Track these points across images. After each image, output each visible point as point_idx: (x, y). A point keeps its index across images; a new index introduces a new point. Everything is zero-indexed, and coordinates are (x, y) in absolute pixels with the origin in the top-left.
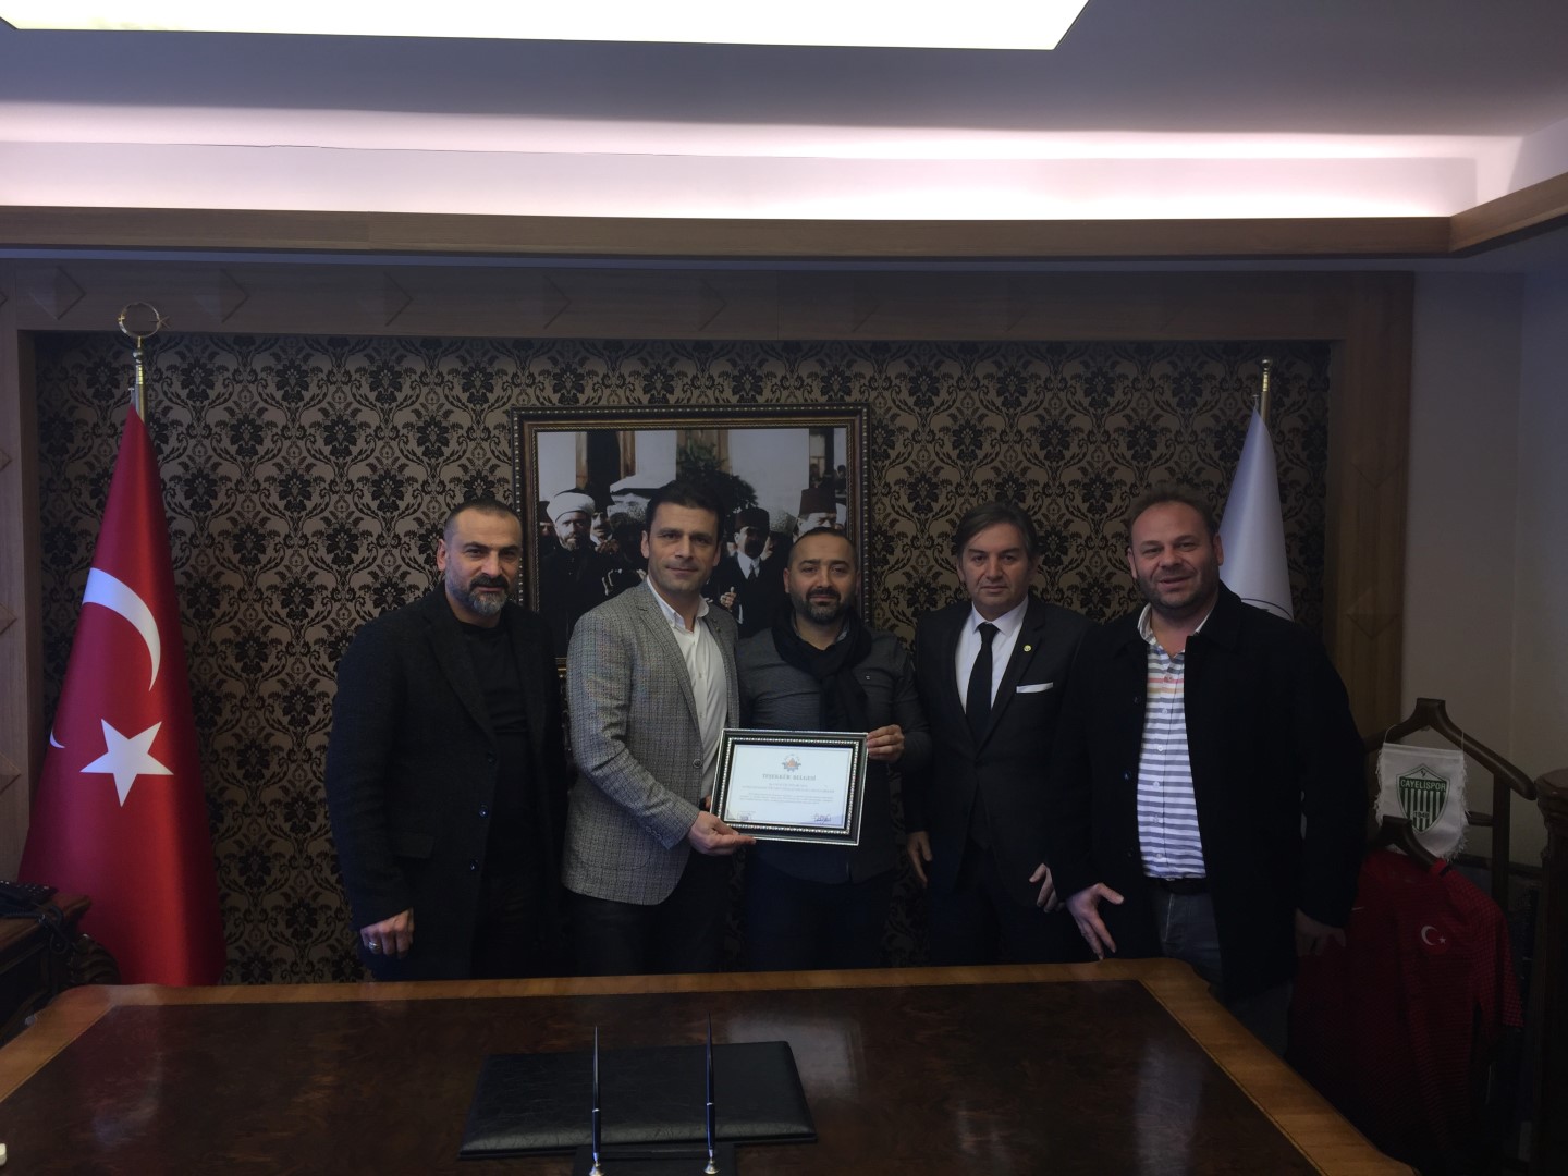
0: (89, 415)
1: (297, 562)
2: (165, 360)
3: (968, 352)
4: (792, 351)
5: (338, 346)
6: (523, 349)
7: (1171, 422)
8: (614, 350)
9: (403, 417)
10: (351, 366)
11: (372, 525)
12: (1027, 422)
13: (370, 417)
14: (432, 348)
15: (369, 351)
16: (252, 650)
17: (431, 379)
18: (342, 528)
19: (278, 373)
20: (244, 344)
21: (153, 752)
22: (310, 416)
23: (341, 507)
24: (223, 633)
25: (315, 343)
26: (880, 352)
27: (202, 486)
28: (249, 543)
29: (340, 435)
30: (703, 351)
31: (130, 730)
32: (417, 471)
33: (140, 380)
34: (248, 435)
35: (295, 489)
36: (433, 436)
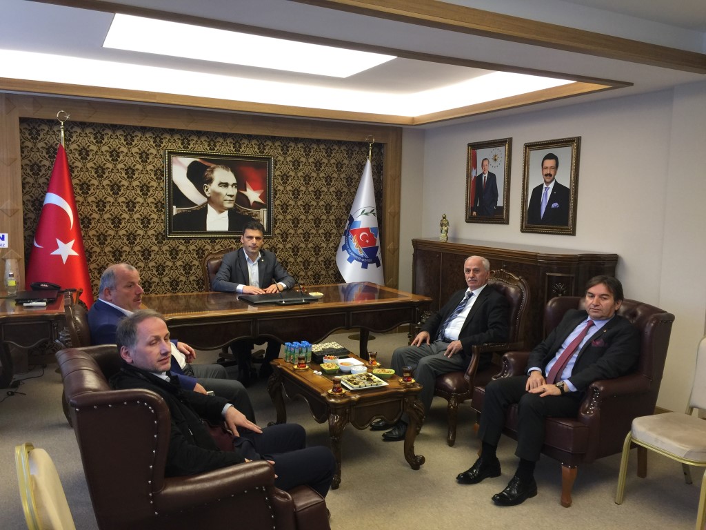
1: (101, 193)
3: (296, 140)
4: (250, 137)
7: (346, 162)
8: (199, 134)
9: (134, 150)
10: (118, 134)
11: (125, 183)
12: (311, 160)
13: (124, 149)
14: (143, 129)
15: (124, 129)
17: (143, 138)
18: (115, 184)
19: (94, 134)
20: (82, 125)
21: (73, 248)
22: (105, 148)
23: (115, 177)
25: (106, 126)
26: (273, 139)
28: (85, 187)
29: (115, 155)
30: (225, 135)
31: (66, 241)
32: (139, 167)
33: (63, 135)
34: (84, 153)
35: (100, 171)
36: (144, 156)
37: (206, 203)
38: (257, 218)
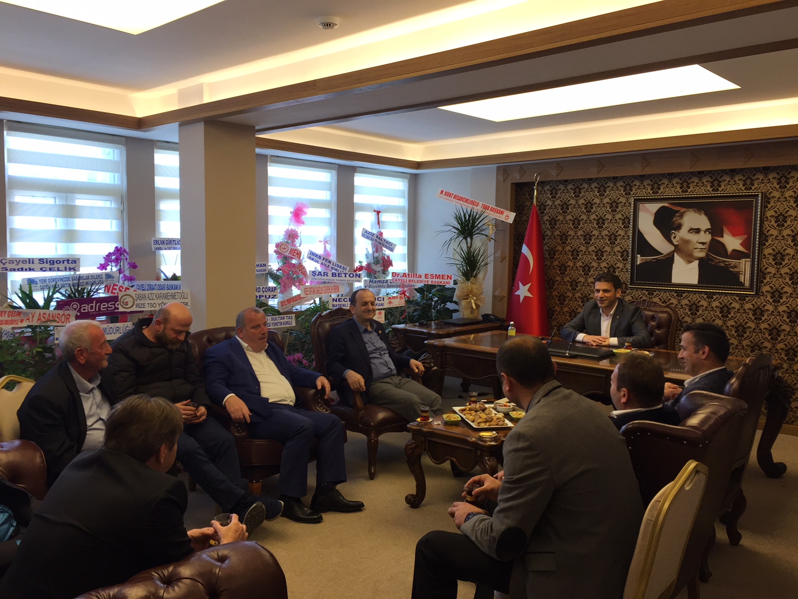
0: (528, 204)
1: (576, 243)
2: (547, 187)
4: (732, 172)
5: (590, 181)
6: (642, 178)
8: (671, 176)
9: (606, 200)
10: (593, 186)
11: (596, 233)
13: (597, 201)
14: (615, 179)
15: (598, 181)
16: (563, 268)
17: (615, 188)
18: (588, 234)
19: (574, 189)
20: (566, 182)
21: (528, 290)
22: (581, 201)
23: (588, 227)
24: (556, 263)
25: (584, 180)
27: (553, 222)
28: (564, 237)
29: (589, 206)
30: (701, 174)
31: (525, 284)
32: (609, 216)
33: (535, 194)
34: (565, 207)
35: (576, 222)
36: (614, 206)
37: (673, 252)
38: (736, 270)
